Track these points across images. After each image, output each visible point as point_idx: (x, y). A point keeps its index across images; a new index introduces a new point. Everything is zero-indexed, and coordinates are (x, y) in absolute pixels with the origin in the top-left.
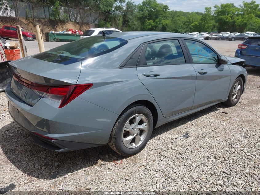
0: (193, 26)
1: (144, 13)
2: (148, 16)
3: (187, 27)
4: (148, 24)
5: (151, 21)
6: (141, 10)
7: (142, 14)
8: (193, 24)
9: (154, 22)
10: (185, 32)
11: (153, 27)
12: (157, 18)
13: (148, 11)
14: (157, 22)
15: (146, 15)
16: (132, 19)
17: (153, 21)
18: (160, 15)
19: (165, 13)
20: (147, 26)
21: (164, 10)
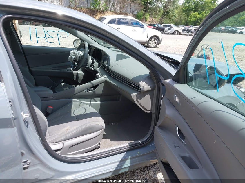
0: (242, 20)
1: (190, 6)
2: (194, 9)
3: (236, 21)
4: (193, 16)
5: (197, 13)
6: (187, 2)
7: (188, 6)
8: (242, 18)
9: (199, 15)
10: (232, 26)
11: (198, 19)
12: (203, 10)
13: (195, 3)
14: (202, 15)
15: (192, 7)
16: (173, 10)
17: (198, 13)
18: (207, 7)
19: (213, 5)
20: (191, 18)
21: (212, 1)
